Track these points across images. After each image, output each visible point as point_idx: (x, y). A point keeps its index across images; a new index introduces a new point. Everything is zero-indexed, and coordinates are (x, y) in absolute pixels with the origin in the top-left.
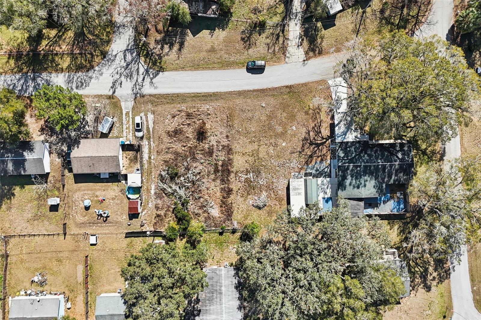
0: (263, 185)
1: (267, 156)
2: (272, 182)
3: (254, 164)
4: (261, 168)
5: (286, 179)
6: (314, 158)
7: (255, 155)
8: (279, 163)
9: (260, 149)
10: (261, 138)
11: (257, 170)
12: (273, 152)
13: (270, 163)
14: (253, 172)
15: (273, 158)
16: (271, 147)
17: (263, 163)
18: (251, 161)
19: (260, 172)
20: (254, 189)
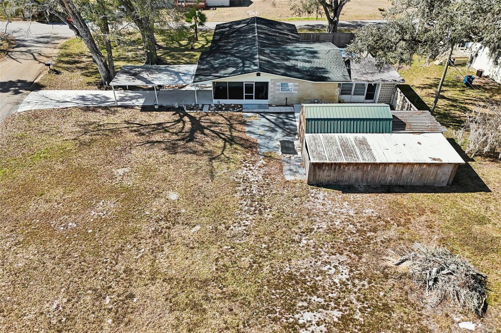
0: (352, 267)
1: (214, 249)
2: (332, 231)
3: (245, 303)
4: (266, 269)
5: (308, 192)
6: (235, 134)
7: (198, 295)
8: (248, 212)
9: (172, 272)
10: (120, 267)
11: (276, 287)
12: (198, 227)
13: (246, 239)
14: (291, 309)
15: (222, 227)
16: (174, 233)
17: (246, 261)
18: (229, 318)
19: (291, 277)
20: (386, 308)
